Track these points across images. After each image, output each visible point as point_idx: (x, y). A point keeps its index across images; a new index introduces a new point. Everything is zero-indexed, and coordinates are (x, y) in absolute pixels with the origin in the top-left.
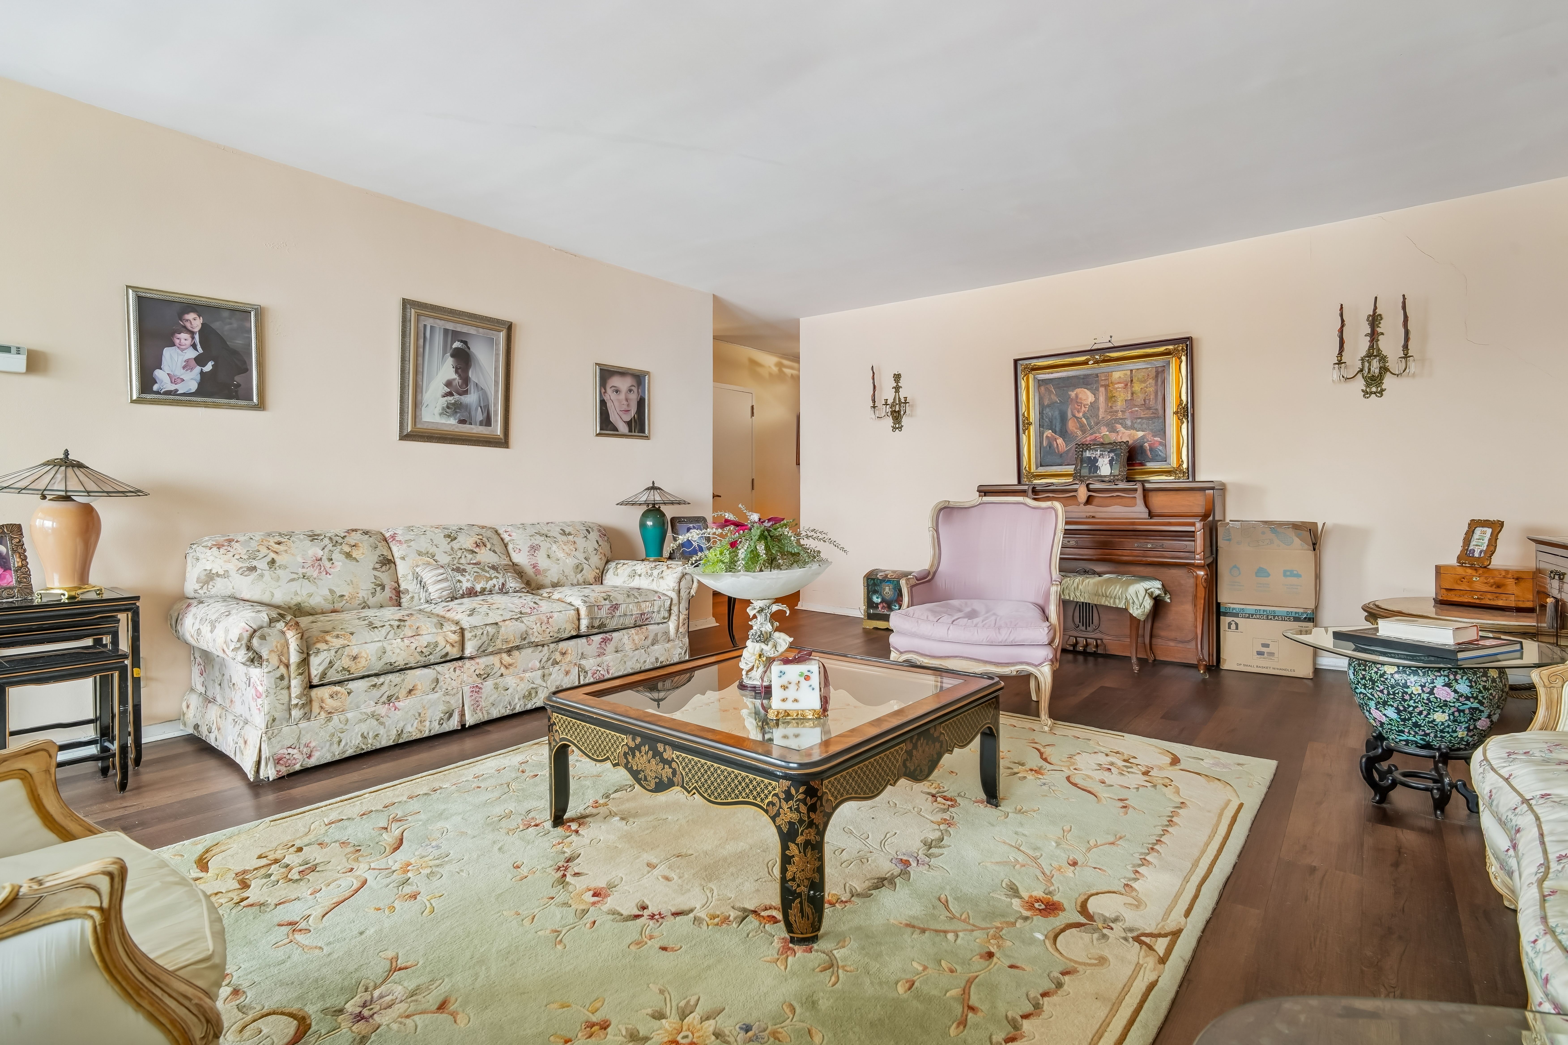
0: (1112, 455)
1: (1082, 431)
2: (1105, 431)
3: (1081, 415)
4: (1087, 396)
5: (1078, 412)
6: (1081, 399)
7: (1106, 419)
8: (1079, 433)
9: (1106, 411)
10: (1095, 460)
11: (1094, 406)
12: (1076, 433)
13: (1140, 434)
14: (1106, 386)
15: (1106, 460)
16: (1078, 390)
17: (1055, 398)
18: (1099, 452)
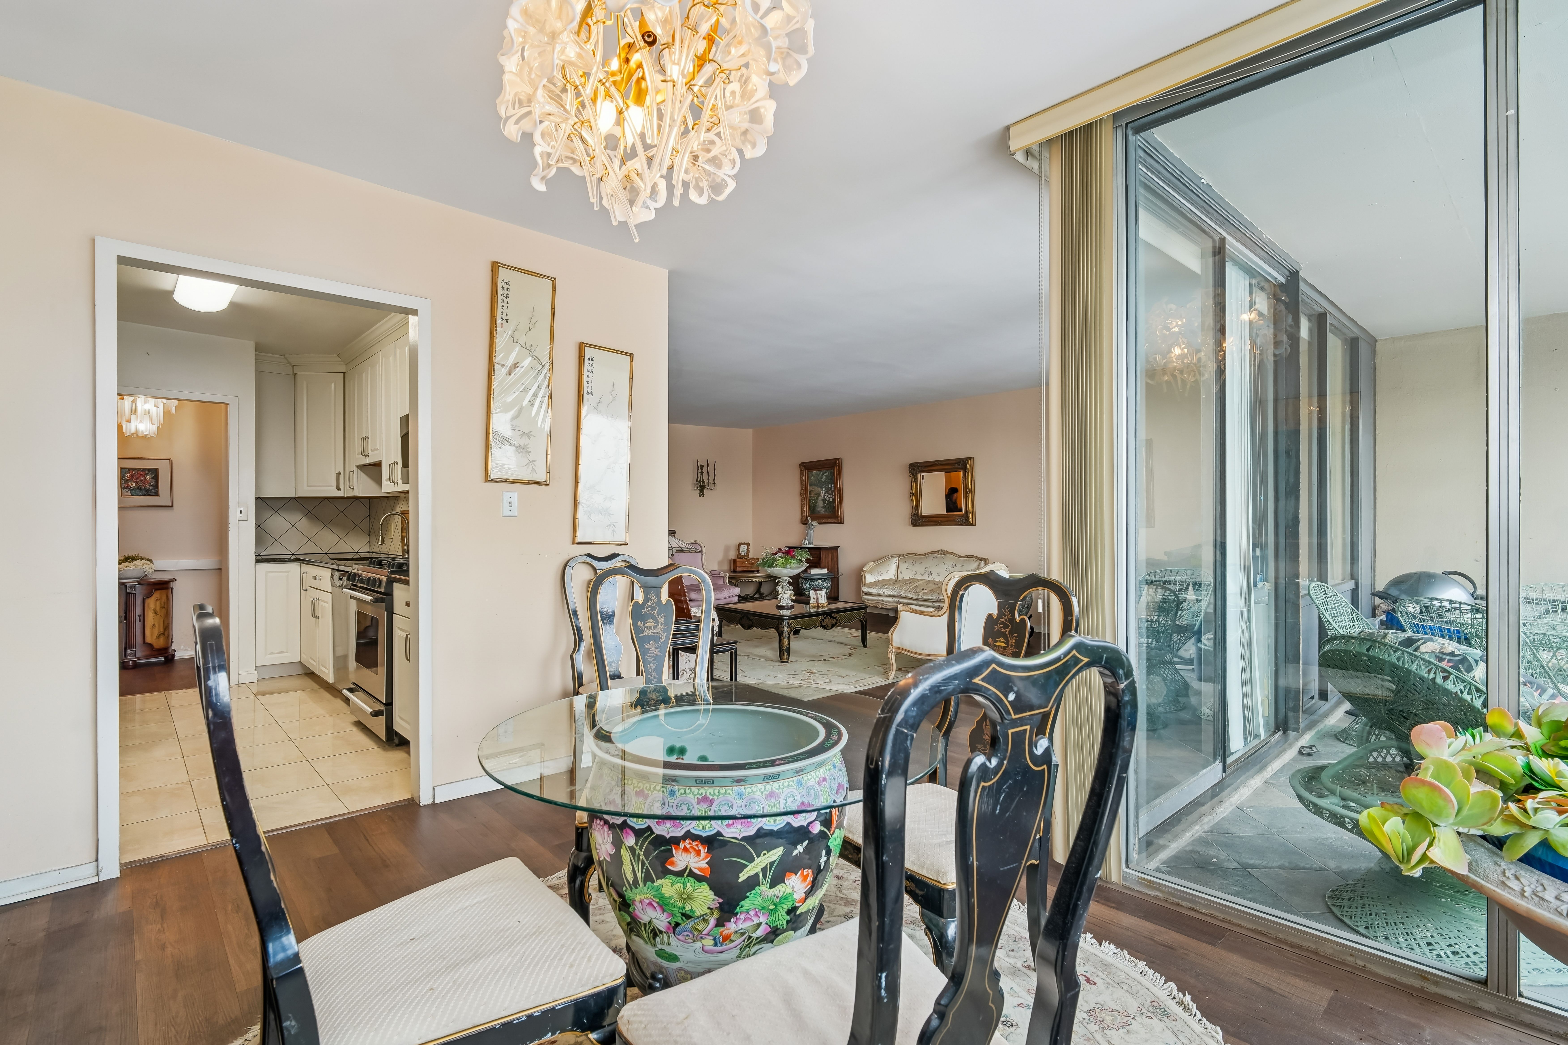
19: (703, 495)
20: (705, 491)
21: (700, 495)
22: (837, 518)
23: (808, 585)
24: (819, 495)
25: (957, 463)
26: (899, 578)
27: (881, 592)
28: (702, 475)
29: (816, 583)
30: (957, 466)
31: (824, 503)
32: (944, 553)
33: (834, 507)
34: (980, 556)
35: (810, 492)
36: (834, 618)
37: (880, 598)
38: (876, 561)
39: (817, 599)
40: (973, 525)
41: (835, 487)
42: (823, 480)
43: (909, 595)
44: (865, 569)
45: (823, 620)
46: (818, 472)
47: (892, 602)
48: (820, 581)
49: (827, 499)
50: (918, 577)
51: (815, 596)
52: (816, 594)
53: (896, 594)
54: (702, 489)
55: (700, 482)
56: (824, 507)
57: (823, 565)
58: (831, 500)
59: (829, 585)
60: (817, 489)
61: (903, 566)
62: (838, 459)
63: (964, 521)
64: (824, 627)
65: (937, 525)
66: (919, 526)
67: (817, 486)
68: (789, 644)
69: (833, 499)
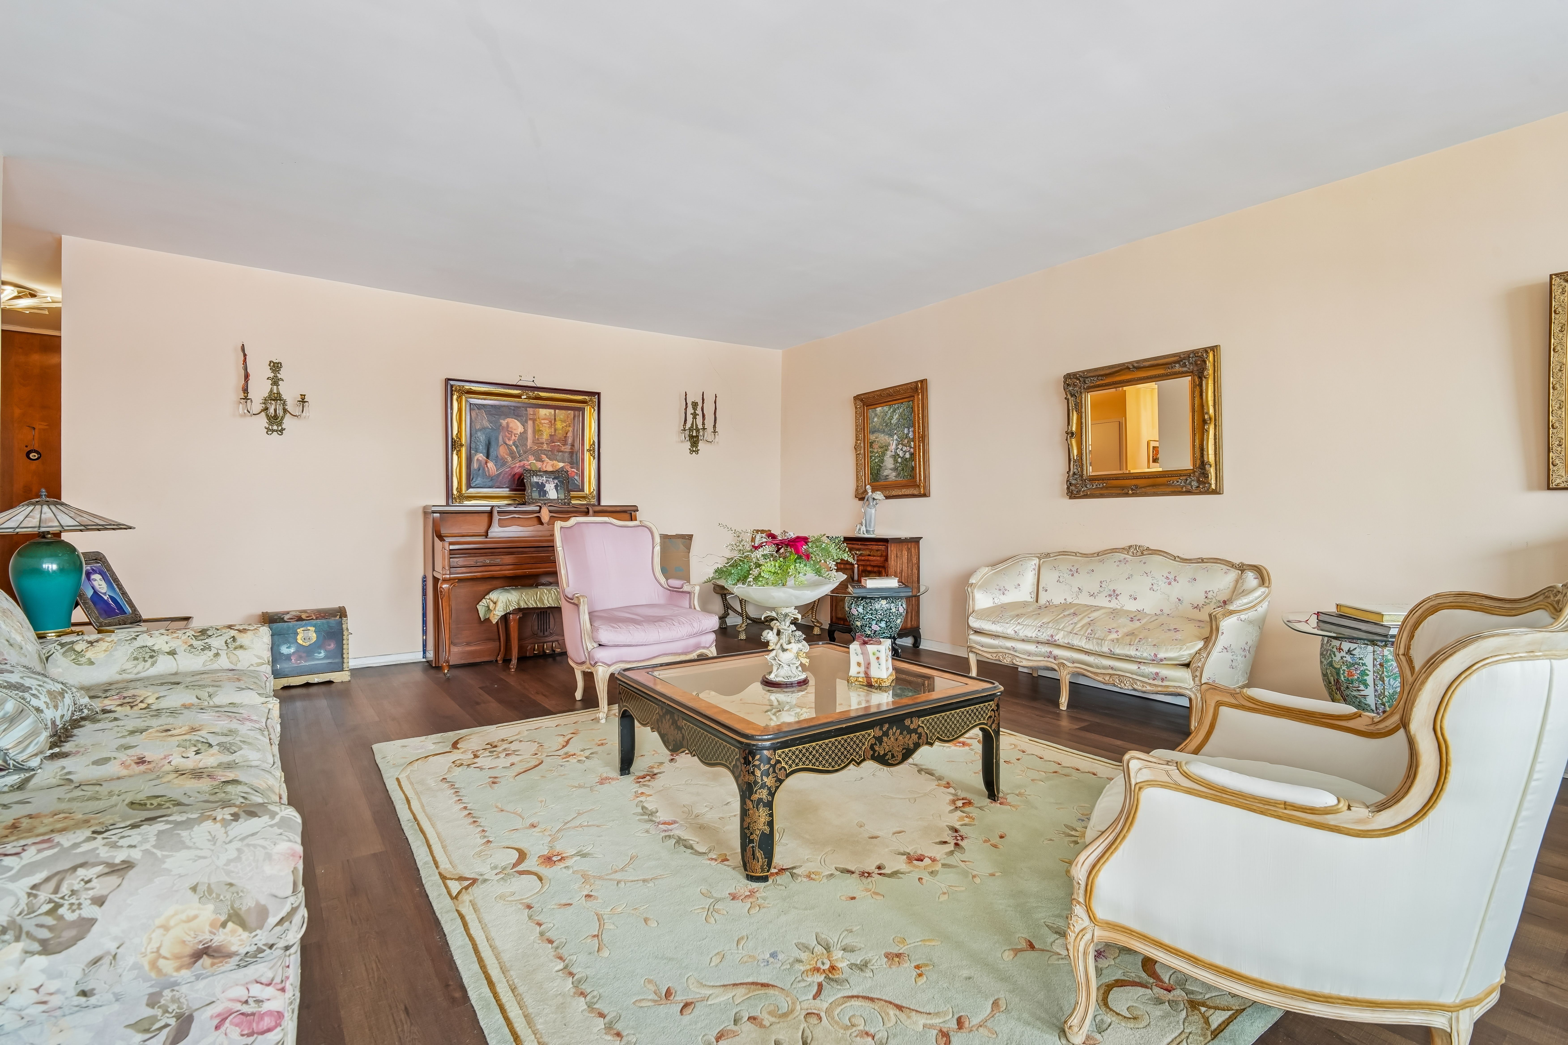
0: (556, 481)
1: (512, 458)
2: (532, 460)
3: (511, 443)
4: (517, 427)
5: (509, 440)
6: (511, 428)
7: (533, 449)
8: (509, 459)
9: (533, 442)
10: (543, 485)
11: (523, 436)
12: (506, 459)
13: (561, 465)
14: (534, 420)
15: (553, 486)
16: (509, 420)
17: (486, 423)
18: (544, 478)
19: (697, 452)
20: (701, 445)
21: (692, 451)
22: (919, 486)
23: (860, 609)
24: (885, 448)
25: (1178, 362)
26: (1042, 601)
27: (1010, 631)
28: (695, 417)
29: (877, 606)
30: (1177, 368)
31: (896, 461)
32: (1141, 552)
33: (913, 469)
34: (1237, 561)
35: (871, 443)
36: (910, 732)
37: (1009, 644)
38: (993, 565)
39: (868, 666)
40: (1216, 492)
41: (914, 432)
42: (894, 421)
43: (1076, 642)
44: (973, 580)
45: (879, 740)
46: (886, 408)
47: (1036, 655)
48: (884, 602)
49: (901, 454)
50: (1085, 600)
51: (860, 659)
52: (864, 654)
53: (1044, 637)
54: (694, 441)
55: (691, 429)
56: (895, 469)
57: (891, 570)
58: (907, 456)
59: (901, 610)
60: (883, 438)
61: (1049, 577)
62: (922, 381)
63: (1195, 484)
64: (883, 760)
65: (1127, 495)
66: (1086, 496)
67: (884, 432)
68: (771, 824)
69: (912, 454)
